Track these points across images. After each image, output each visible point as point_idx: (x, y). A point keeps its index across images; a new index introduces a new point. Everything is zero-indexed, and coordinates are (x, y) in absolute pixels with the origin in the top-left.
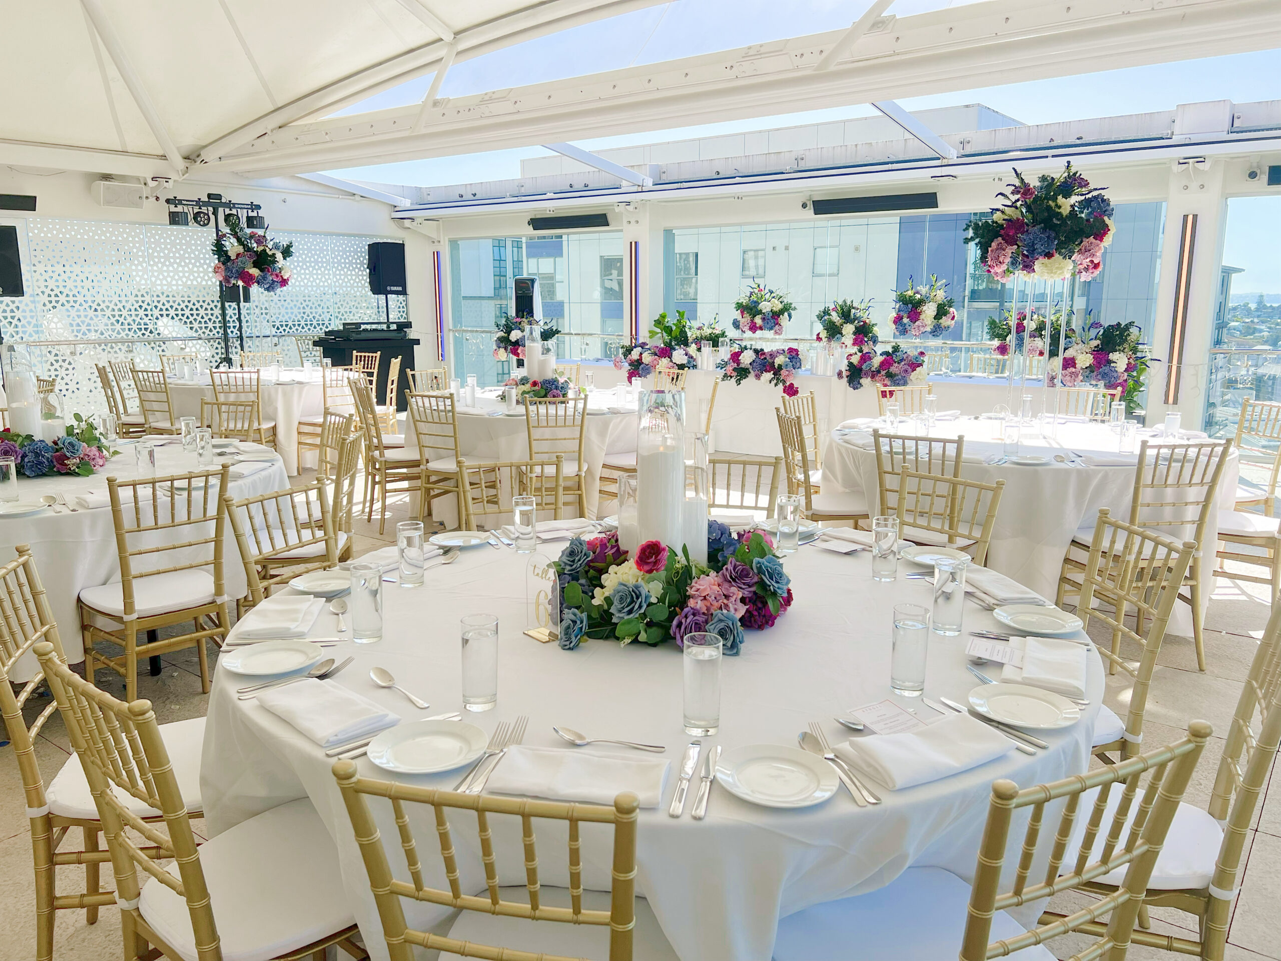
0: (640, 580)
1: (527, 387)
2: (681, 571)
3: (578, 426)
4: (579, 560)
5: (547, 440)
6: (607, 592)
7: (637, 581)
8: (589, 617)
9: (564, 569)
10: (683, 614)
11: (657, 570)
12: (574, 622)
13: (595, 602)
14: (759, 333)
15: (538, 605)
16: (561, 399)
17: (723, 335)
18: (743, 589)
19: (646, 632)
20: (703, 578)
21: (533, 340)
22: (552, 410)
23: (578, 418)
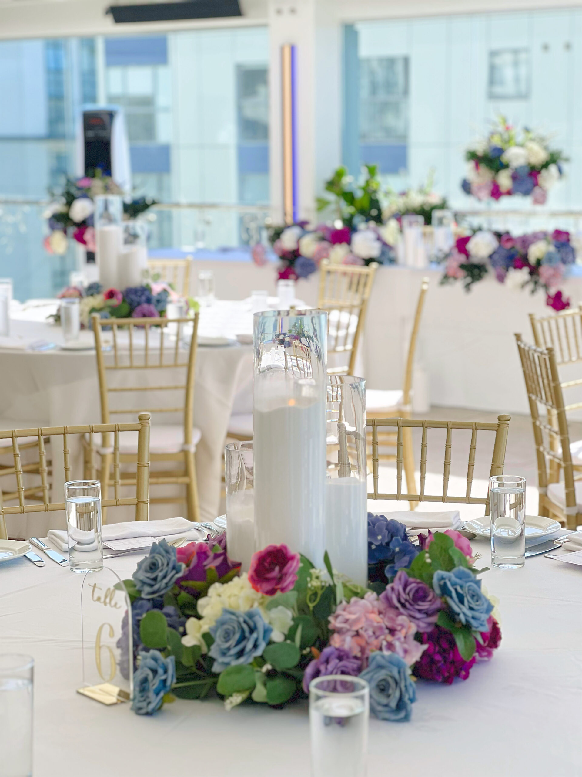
0: (256, 605)
1: (98, 300)
2: (320, 593)
3: (182, 366)
4: (165, 577)
5: (131, 390)
6: (206, 626)
7: (252, 606)
8: (178, 665)
9: (140, 592)
10: (323, 657)
11: (283, 590)
12: (155, 672)
13: (188, 641)
14: (506, 202)
15: (99, 647)
16: (157, 319)
17: (443, 206)
18: (418, 619)
19: (265, 684)
20: (356, 602)
21: (110, 220)
22: (139, 338)
23: (184, 351)
